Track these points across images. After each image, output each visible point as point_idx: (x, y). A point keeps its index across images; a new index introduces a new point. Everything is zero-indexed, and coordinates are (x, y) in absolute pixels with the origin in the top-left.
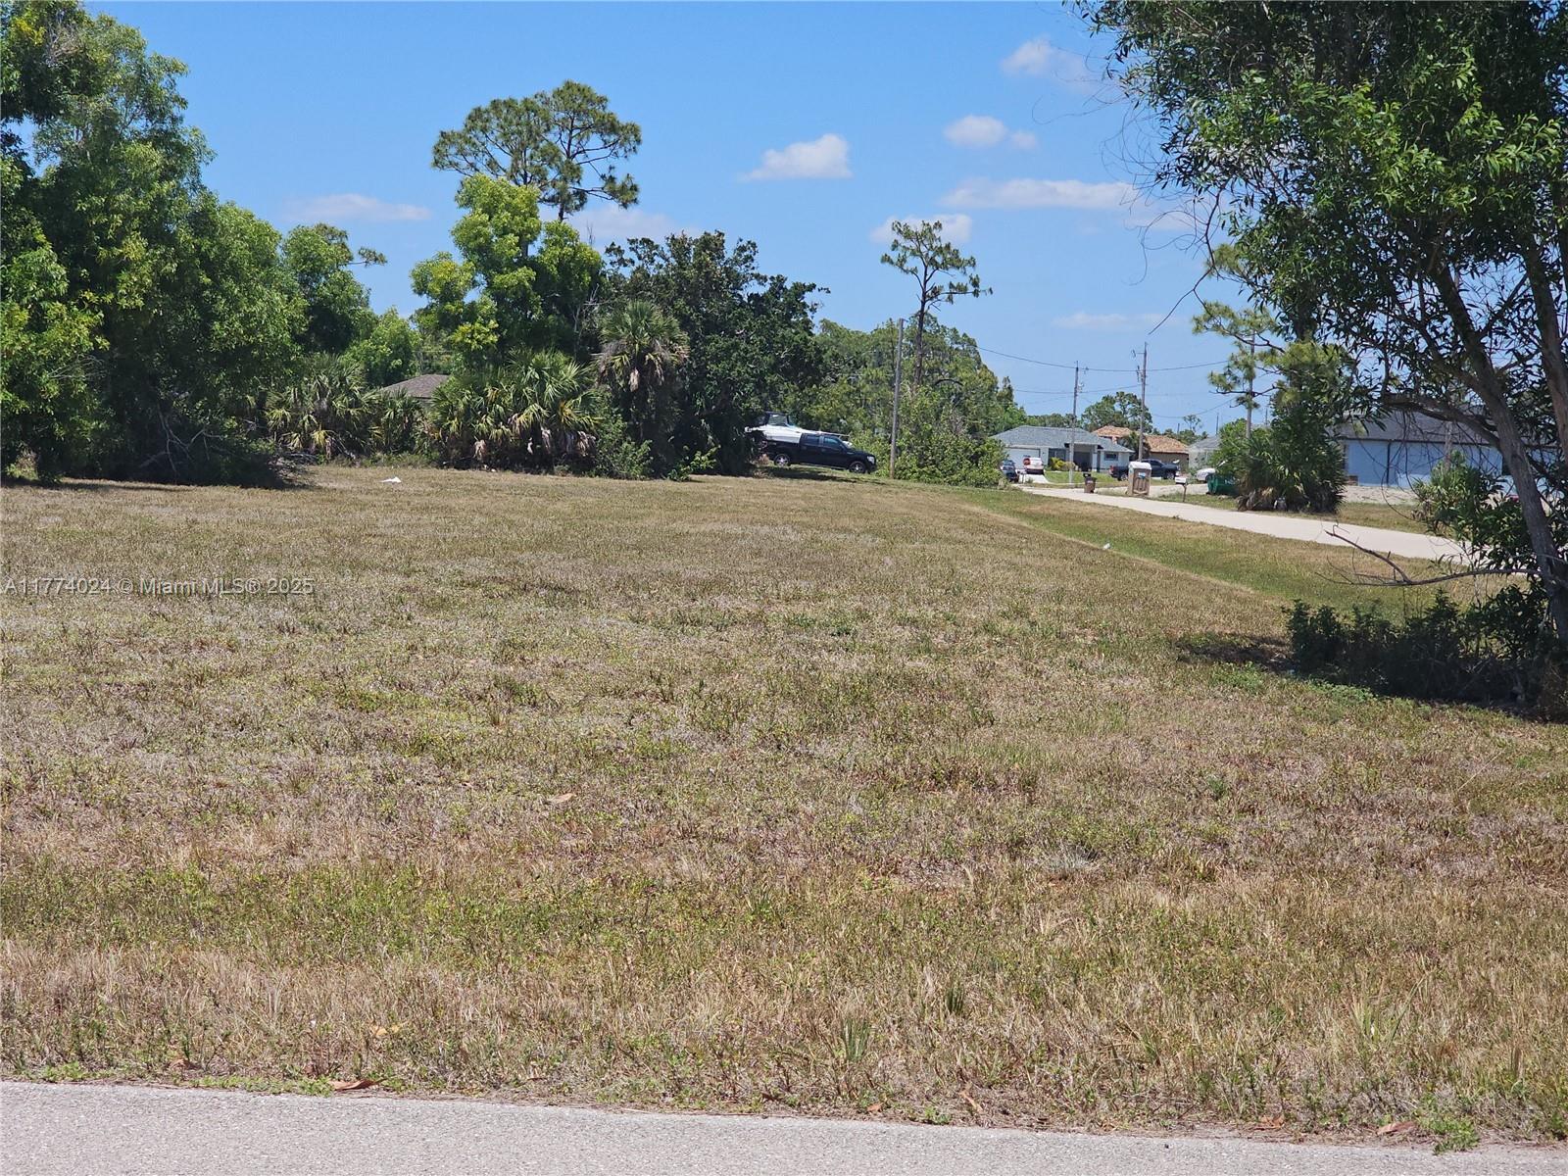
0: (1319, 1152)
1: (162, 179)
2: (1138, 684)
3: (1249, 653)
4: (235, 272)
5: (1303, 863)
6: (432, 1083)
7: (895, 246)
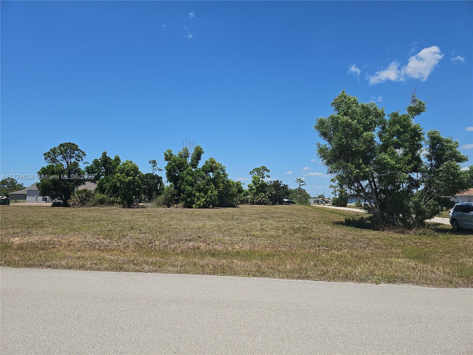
0: (362, 284)
1: (224, 178)
2: (329, 227)
3: (341, 223)
4: (231, 186)
5: (351, 248)
6: (261, 276)
7: (296, 180)
